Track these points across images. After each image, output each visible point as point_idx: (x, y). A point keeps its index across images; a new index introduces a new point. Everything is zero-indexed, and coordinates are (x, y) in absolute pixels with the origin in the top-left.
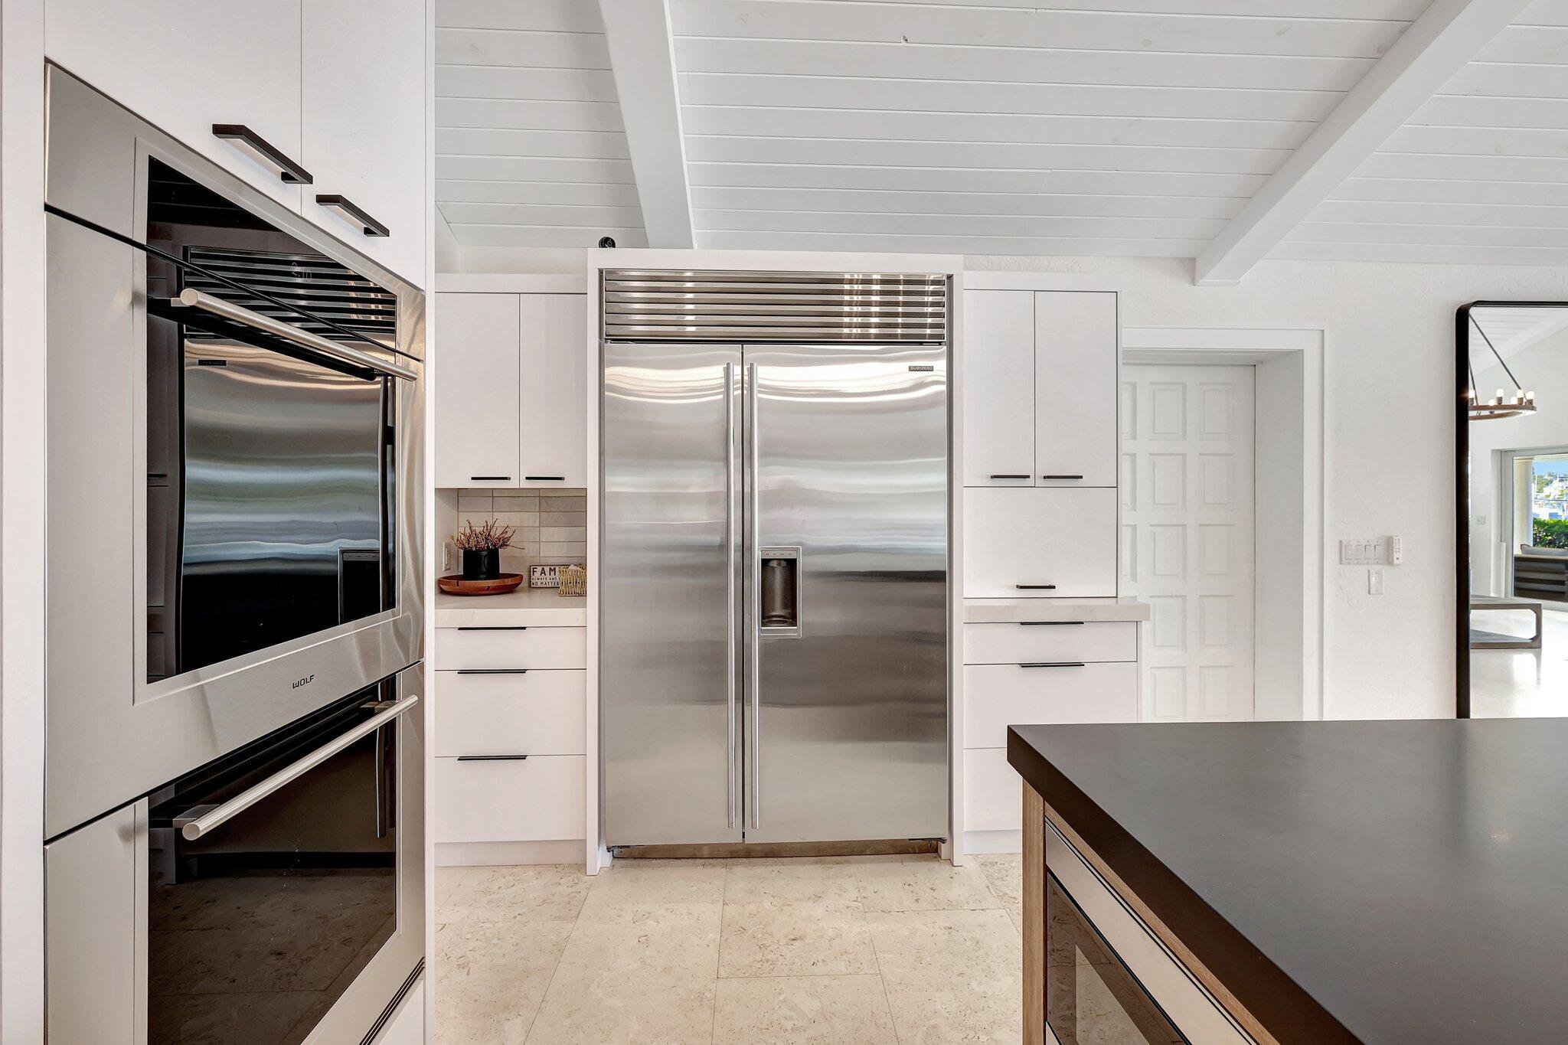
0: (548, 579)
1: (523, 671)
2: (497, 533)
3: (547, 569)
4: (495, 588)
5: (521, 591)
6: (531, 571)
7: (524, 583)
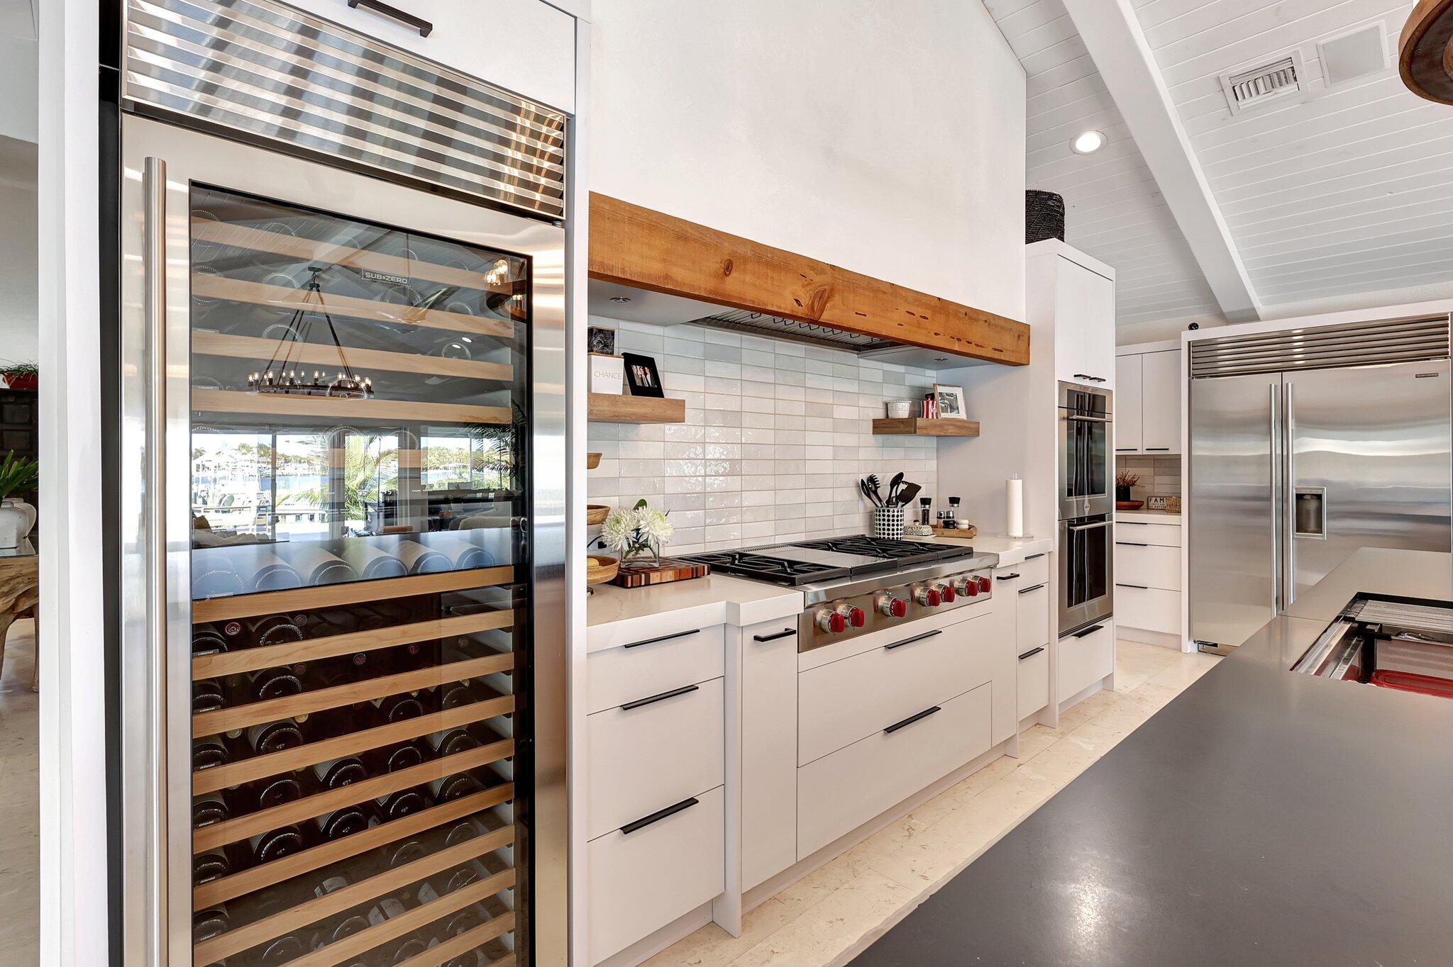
0: (1159, 504)
1: (1146, 545)
2: (1128, 478)
3: (1158, 499)
4: (1129, 506)
5: (1143, 509)
6: (1148, 500)
7: (1145, 506)
